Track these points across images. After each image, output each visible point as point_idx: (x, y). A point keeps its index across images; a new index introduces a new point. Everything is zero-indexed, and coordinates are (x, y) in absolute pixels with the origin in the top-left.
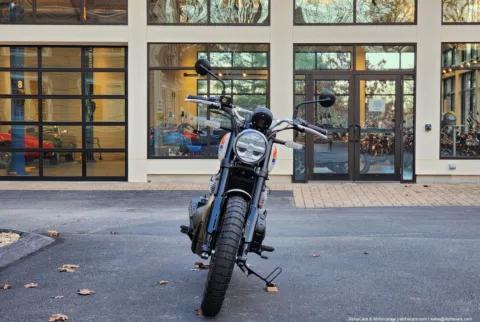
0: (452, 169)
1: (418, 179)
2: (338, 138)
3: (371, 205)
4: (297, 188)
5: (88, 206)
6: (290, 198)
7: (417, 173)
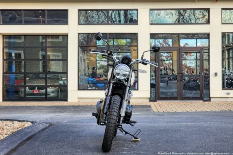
0: (228, 94)
1: (212, 99)
2: (171, 80)
3: (191, 111)
4: (152, 104)
5: (51, 112)
6: (150, 108)
7: (211, 96)
